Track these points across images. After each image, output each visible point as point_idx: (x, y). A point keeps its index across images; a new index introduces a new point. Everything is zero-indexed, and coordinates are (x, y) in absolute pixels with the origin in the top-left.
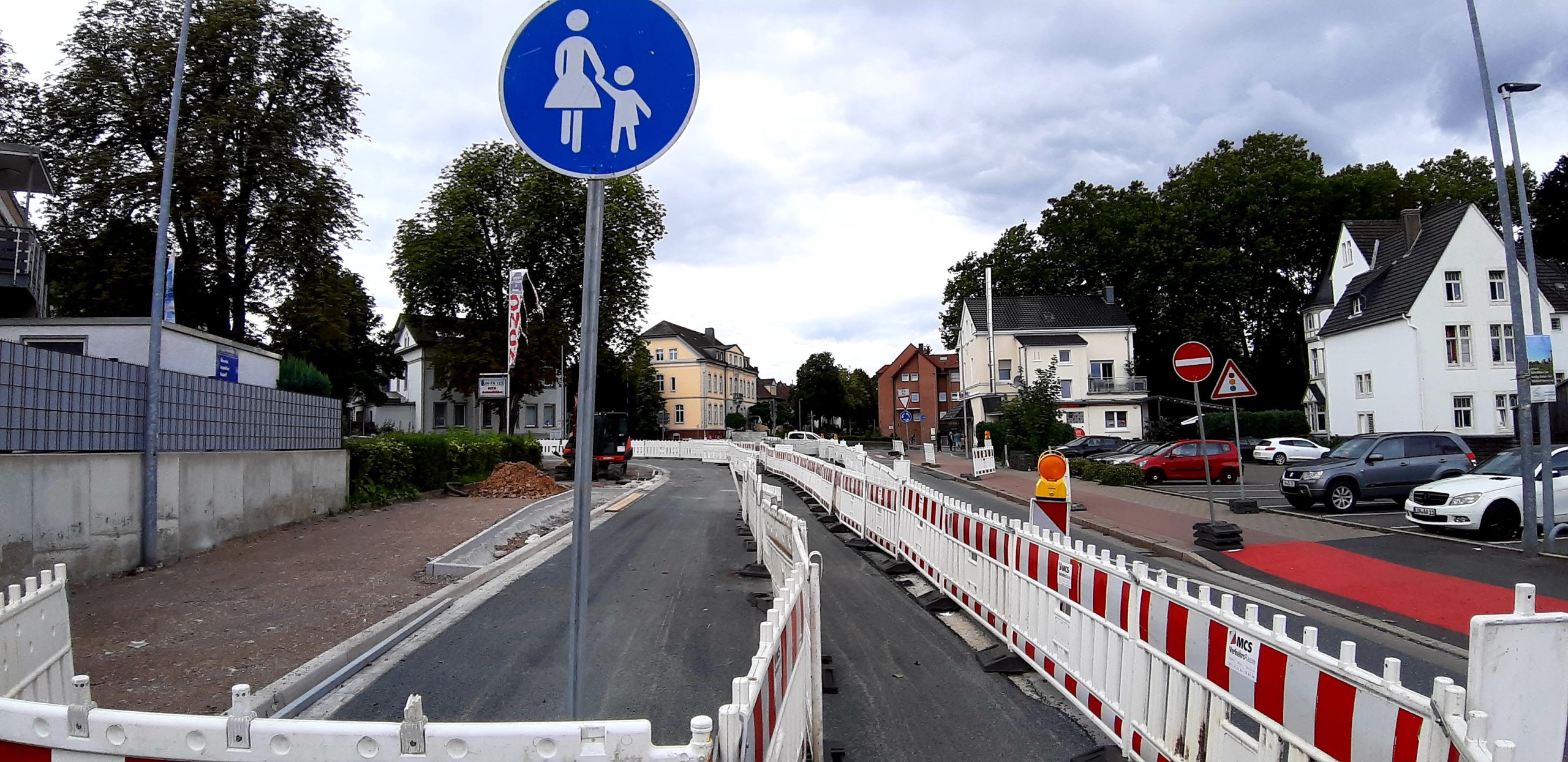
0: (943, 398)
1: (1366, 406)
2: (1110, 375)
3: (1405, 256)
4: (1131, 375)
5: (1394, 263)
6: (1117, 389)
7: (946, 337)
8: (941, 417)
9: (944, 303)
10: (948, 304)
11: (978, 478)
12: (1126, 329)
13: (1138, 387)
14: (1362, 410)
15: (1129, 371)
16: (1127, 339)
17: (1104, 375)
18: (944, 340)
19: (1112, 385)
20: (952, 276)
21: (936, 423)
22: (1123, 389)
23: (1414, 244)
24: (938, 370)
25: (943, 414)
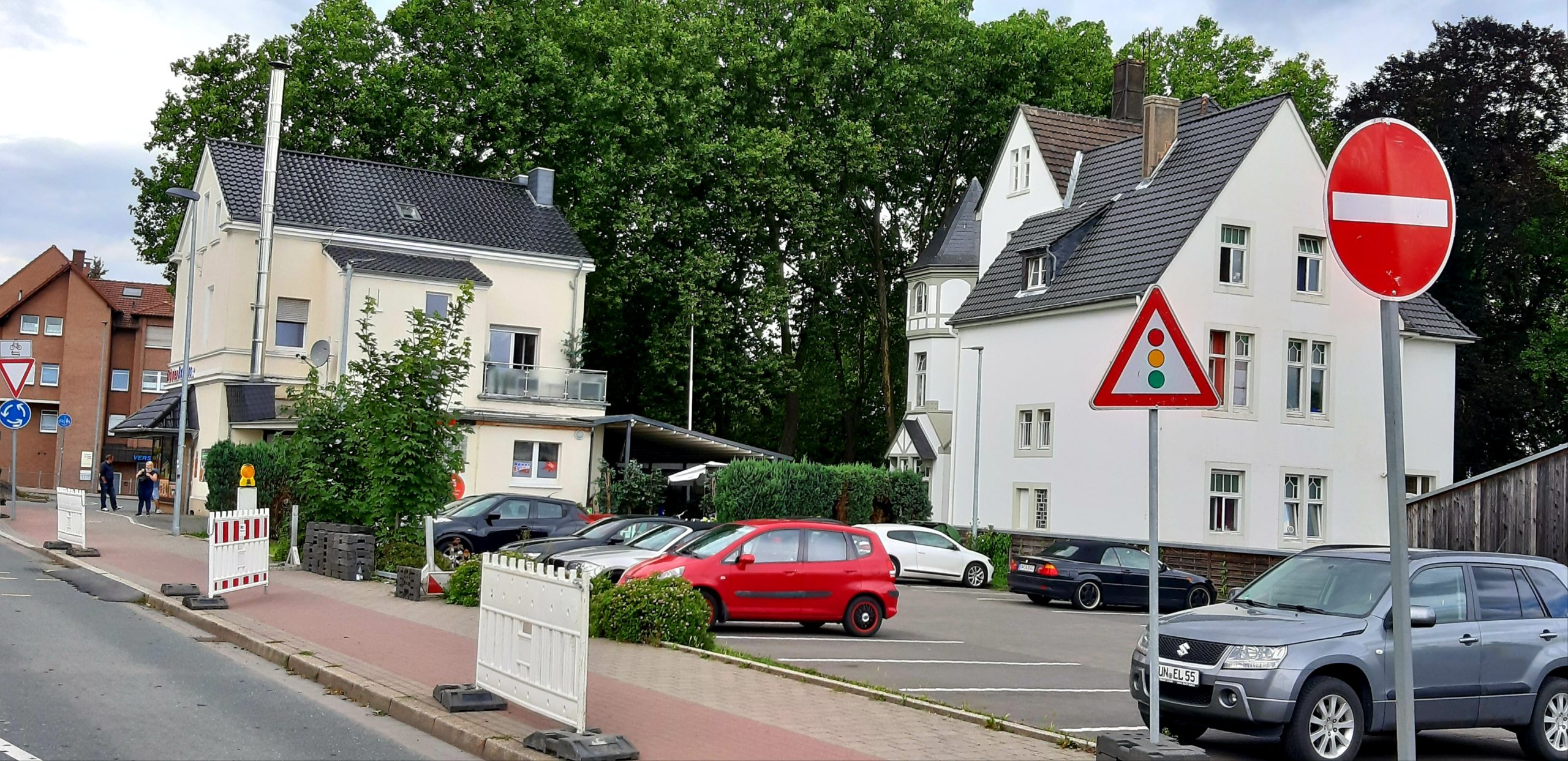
0: (120, 382)
1: (1034, 472)
2: (530, 359)
3: (1139, 187)
4: (573, 365)
5: (1115, 199)
6: (542, 392)
7: (148, 233)
8: (111, 426)
9: (149, 147)
10: (159, 150)
11: (218, 604)
12: (573, 265)
13: (588, 393)
14: (1024, 480)
15: (570, 356)
16: (573, 288)
17: (517, 359)
18: (141, 239)
19: (533, 384)
20: (180, 86)
21: (98, 440)
22: (555, 393)
23: (1160, 166)
24: (116, 315)
25: (115, 421)
